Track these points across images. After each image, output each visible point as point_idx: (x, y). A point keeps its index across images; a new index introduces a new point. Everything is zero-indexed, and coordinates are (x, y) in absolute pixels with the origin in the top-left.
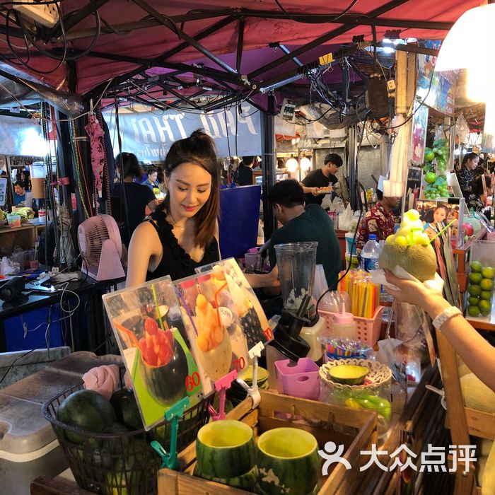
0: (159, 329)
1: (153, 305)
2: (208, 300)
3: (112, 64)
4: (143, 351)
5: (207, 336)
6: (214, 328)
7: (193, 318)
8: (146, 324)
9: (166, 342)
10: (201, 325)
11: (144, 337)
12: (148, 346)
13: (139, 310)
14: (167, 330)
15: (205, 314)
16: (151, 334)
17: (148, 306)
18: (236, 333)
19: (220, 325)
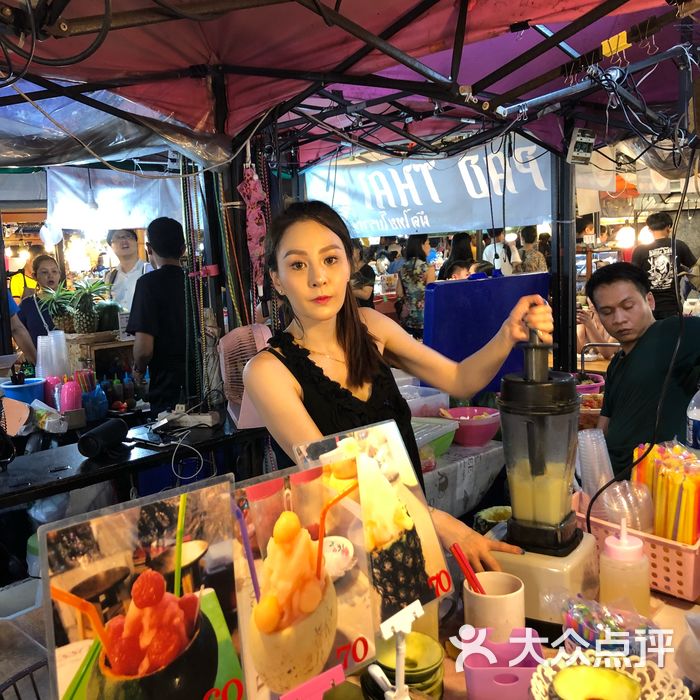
0: (167, 595)
1: (168, 542)
2: (302, 522)
3: (273, 84)
4: (111, 647)
5: (282, 601)
6: (302, 583)
7: (257, 563)
8: (135, 586)
9: (177, 621)
10: (274, 577)
11: (124, 613)
12: (126, 633)
13: (130, 554)
14: (187, 595)
15: (289, 553)
16: (141, 605)
17: (154, 544)
18: (354, 589)
19: (318, 575)
